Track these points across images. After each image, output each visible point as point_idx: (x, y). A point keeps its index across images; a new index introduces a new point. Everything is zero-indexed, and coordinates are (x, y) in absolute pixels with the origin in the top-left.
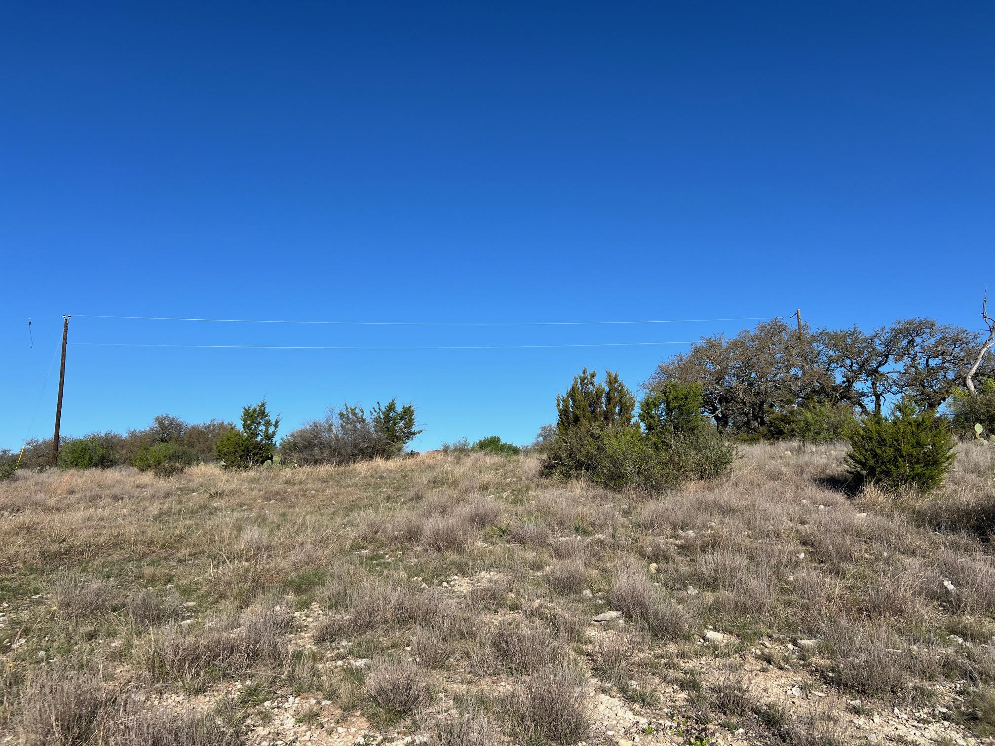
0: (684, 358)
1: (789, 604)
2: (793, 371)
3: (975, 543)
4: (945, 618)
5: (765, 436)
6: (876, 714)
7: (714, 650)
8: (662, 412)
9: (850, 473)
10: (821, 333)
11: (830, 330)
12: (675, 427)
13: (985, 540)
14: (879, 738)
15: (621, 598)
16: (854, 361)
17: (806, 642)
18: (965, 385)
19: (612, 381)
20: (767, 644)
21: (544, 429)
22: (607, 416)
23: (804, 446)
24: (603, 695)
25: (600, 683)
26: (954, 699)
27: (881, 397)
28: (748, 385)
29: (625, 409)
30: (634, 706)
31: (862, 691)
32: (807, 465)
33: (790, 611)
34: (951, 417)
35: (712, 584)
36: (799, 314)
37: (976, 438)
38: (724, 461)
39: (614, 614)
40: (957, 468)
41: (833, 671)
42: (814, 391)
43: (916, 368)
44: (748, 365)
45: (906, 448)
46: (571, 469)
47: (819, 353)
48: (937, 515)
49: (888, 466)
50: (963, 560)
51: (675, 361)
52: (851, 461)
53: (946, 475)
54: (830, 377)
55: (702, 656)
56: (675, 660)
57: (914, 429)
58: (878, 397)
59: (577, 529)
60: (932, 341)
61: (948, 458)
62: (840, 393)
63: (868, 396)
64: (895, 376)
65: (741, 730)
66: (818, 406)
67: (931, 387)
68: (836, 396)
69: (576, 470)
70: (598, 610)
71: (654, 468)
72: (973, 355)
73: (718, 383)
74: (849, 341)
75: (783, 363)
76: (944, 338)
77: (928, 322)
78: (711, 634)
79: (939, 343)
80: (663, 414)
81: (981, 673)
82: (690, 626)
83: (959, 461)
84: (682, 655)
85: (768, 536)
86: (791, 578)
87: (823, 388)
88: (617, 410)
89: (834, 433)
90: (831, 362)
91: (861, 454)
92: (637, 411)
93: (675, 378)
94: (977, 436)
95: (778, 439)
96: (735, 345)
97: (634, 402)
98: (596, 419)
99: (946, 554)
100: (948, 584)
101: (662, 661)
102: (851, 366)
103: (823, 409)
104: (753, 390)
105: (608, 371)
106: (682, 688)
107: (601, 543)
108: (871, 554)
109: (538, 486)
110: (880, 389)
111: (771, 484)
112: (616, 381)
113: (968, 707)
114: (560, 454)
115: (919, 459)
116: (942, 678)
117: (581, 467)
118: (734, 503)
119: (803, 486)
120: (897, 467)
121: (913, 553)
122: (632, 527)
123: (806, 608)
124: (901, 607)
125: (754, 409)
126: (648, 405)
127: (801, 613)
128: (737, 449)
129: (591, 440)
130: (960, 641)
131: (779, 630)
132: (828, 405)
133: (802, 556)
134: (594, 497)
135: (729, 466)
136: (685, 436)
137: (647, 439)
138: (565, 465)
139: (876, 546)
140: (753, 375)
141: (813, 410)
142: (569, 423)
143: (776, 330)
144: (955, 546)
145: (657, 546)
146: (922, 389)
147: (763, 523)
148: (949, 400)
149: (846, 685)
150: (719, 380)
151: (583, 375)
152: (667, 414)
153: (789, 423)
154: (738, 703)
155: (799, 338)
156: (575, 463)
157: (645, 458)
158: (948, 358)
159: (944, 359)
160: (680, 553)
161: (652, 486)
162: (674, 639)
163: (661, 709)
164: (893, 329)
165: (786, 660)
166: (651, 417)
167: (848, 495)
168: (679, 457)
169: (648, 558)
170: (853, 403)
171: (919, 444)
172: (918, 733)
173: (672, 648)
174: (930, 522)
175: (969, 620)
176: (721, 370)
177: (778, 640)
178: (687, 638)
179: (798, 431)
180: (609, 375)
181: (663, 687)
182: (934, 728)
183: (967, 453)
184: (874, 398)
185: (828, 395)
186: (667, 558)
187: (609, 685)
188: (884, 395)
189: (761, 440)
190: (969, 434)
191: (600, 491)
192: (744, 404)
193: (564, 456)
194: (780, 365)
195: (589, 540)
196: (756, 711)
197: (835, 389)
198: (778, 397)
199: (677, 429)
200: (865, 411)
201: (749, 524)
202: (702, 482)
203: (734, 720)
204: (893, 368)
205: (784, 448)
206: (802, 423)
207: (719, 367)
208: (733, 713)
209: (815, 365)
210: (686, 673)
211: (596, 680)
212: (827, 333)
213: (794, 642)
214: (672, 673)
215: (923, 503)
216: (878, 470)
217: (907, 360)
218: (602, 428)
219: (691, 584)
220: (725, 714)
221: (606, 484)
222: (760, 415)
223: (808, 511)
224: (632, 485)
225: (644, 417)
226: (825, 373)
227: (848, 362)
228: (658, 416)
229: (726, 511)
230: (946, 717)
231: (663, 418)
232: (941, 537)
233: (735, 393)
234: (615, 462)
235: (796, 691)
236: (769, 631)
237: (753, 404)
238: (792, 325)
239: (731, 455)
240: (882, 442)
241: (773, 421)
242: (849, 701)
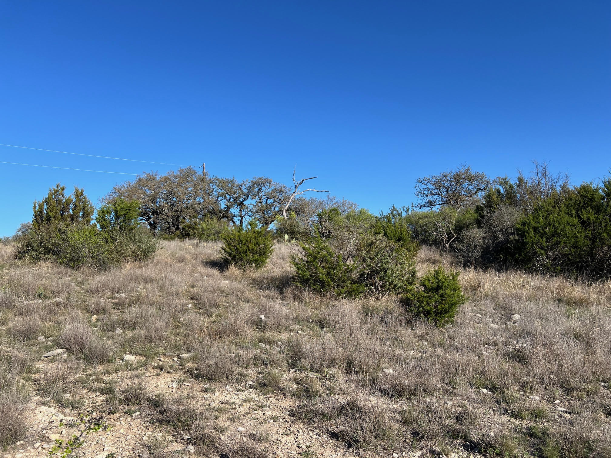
0: (131, 184)
1: (178, 334)
2: (198, 199)
3: (277, 295)
4: (258, 334)
5: (178, 237)
6: (217, 390)
7: (128, 366)
8: (112, 218)
9: (222, 258)
10: (215, 179)
11: (220, 178)
12: (120, 228)
13: (282, 293)
14: (216, 403)
15: (67, 340)
16: (231, 197)
17: (185, 355)
18: (282, 215)
19: (79, 194)
20: (162, 359)
21: (23, 225)
22: (73, 218)
23: (200, 242)
24: (43, 407)
25: (41, 399)
26: (257, 376)
27: (244, 218)
28: (171, 205)
29: (87, 214)
30: (65, 411)
31: (210, 378)
32: (200, 253)
33: (178, 338)
34: (275, 231)
35: (132, 326)
36: (204, 166)
37: (285, 242)
38: (151, 250)
39: (60, 351)
40: (274, 257)
41: (197, 370)
42: (209, 212)
43: (261, 203)
44: (171, 193)
45: (251, 246)
46: (40, 253)
47: (213, 190)
48: (262, 281)
49: (242, 255)
50: (271, 303)
51: (125, 186)
52: (223, 251)
53: (269, 260)
54: (218, 204)
55: (119, 371)
56: (101, 376)
57: (256, 235)
58: (242, 219)
59: (40, 296)
60: (270, 190)
61: (270, 251)
62: (223, 214)
63: (237, 217)
64: (251, 207)
65: (138, 413)
66: (209, 220)
67: (268, 214)
68: (220, 216)
69: (45, 254)
70: (48, 349)
71: (103, 254)
72: (287, 199)
73: (152, 202)
74: (230, 185)
75: (192, 194)
76: (275, 189)
77: (268, 180)
78: (127, 357)
79: (273, 191)
80: (113, 219)
81: (270, 361)
82: (114, 353)
83: (276, 253)
84: (107, 372)
85: (172, 295)
86: (182, 319)
87: (214, 211)
88: (81, 214)
89: (217, 236)
90: (219, 196)
91: (229, 248)
92: (95, 215)
93: (124, 196)
94: (285, 240)
95: (186, 238)
96: (165, 180)
97: (94, 210)
98: (64, 219)
99: (263, 301)
100: (262, 317)
101: (91, 378)
102: (230, 199)
103: (212, 222)
104: (174, 208)
105: (76, 187)
106: (102, 394)
107: (58, 304)
108: (227, 303)
109: (11, 265)
110: (243, 213)
111: (179, 264)
112: (82, 195)
113: (262, 380)
114: (32, 243)
115: (257, 252)
116: (252, 366)
117: (49, 252)
118: (154, 276)
119: (196, 266)
120: (247, 256)
121: (248, 301)
122: (83, 293)
123: (187, 336)
124: (237, 330)
125: (173, 220)
126: (103, 212)
127: (184, 339)
128: (159, 243)
129: (58, 234)
130: (264, 345)
131: (171, 351)
132: (215, 220)
133: (190, 306)
134: (56, 274)
135: (153, 254)
136: (126, 234)
137: (100, 235)
138: (35, 251)
139: (230, 298)
140: (175, 199)
141: (207, 223)
142: (42, 221)
143: (190, 173)
144: (268, 297)
145: (99, 304)
146: (263, 215)
147: (169, 288)
148: (275, 222)
149: (202, 377)
150: (153, 200)
151: (56, 188)
152: (116, 219)
153: (193, 229)
154: (137, 397)
155: (203, 180)
156: (44, 250)
157: (98, 247)
158: (277, 200)
159: (274, 200)
160: (114, 308)
161: (101, 266)
162: (102, 362)
163: (85, 409)
164: (252, 181)
165: (172, 367)
166: (105, 220)
167: (221, 271)
168: (121, 247)
169: (92, 312)
170: (229, 221)
171: (258, 244)
172: (236, 397)
173: (100, 368)
174: (258, 284)
175: (269, 334)
176: (155, 194)
177: (169, 356)
178: (111, 361)
179: (198, 234)
180: (77, 190)
181: (89, 395)
182: (245, 393)
183: (280, 249)
184: (240, 218)
185: (216, 215)
186: (104, 311)
187: (48, 399)
188: (245, 217)
189: (176, 239)
190: (282, 240)
191: (62, 269)
192: (168, 216)
193: (35, 244)
194: (190, 195)
195: (48, 302)
196: (148, 400)
197: (220, 212)
198: (188, 214)
199: (122, 229)
200: (235, 225)
201: (161, 289)
202: (135, 263)
203: (134, 408)
204: (250, 203)
205: (188, 244)
206: (200, 229)
207: (153, 192)
208: (133, 404)
209: (210, 197)
210: (106, 384)
211: (39, 397)
212: (218, 179)
213: (178, 356)
214: (96, 385)
215: (256, 275)
216: (237, 257)
217: (257, 199)
218: (67, 225)
219: (118, 327)
220: (128, 405)
221: (67, 265)
222: (177, 224)
223: (197, 280)
224: (86, 266)
225: (100, 220)
226: (215, 201)
227: (228, 197)
228: (110, 220)
229: (149, 280)
230: (251, 387)
231: (112, 222)
232: (262, 292)
233: (162, 209)
234: (75, 249)
235: (175, 385)
236: (164, 351)
237: (173, 217)
238: (199, 172)
239: (155, 247)
240: (240, 242)
241: (184, 227)
242: (203, 386)
